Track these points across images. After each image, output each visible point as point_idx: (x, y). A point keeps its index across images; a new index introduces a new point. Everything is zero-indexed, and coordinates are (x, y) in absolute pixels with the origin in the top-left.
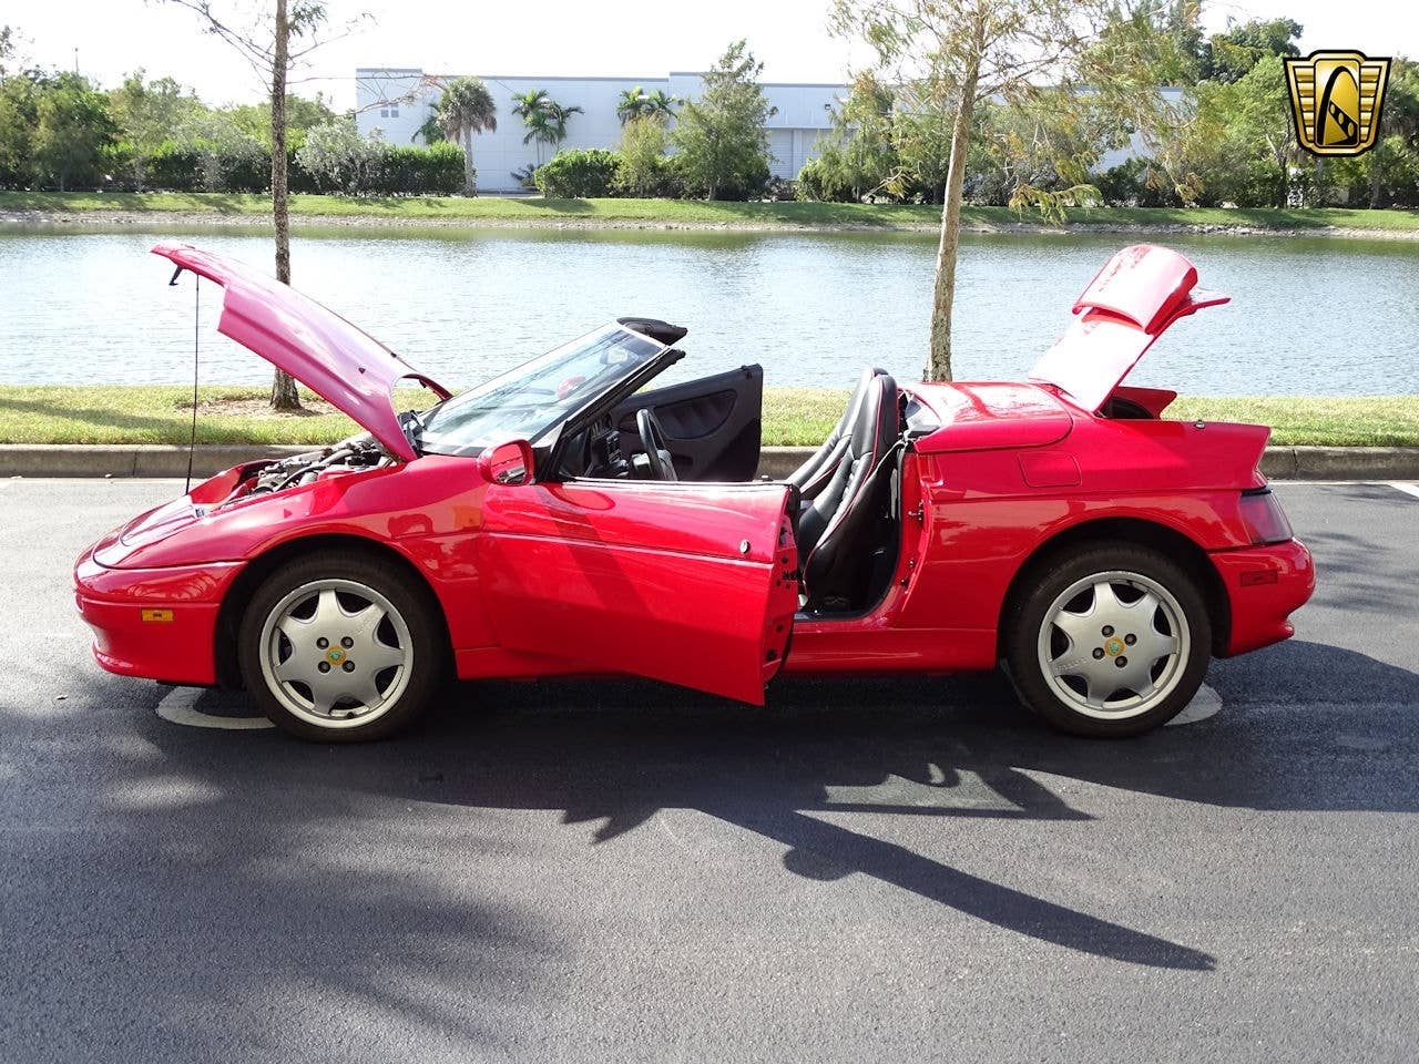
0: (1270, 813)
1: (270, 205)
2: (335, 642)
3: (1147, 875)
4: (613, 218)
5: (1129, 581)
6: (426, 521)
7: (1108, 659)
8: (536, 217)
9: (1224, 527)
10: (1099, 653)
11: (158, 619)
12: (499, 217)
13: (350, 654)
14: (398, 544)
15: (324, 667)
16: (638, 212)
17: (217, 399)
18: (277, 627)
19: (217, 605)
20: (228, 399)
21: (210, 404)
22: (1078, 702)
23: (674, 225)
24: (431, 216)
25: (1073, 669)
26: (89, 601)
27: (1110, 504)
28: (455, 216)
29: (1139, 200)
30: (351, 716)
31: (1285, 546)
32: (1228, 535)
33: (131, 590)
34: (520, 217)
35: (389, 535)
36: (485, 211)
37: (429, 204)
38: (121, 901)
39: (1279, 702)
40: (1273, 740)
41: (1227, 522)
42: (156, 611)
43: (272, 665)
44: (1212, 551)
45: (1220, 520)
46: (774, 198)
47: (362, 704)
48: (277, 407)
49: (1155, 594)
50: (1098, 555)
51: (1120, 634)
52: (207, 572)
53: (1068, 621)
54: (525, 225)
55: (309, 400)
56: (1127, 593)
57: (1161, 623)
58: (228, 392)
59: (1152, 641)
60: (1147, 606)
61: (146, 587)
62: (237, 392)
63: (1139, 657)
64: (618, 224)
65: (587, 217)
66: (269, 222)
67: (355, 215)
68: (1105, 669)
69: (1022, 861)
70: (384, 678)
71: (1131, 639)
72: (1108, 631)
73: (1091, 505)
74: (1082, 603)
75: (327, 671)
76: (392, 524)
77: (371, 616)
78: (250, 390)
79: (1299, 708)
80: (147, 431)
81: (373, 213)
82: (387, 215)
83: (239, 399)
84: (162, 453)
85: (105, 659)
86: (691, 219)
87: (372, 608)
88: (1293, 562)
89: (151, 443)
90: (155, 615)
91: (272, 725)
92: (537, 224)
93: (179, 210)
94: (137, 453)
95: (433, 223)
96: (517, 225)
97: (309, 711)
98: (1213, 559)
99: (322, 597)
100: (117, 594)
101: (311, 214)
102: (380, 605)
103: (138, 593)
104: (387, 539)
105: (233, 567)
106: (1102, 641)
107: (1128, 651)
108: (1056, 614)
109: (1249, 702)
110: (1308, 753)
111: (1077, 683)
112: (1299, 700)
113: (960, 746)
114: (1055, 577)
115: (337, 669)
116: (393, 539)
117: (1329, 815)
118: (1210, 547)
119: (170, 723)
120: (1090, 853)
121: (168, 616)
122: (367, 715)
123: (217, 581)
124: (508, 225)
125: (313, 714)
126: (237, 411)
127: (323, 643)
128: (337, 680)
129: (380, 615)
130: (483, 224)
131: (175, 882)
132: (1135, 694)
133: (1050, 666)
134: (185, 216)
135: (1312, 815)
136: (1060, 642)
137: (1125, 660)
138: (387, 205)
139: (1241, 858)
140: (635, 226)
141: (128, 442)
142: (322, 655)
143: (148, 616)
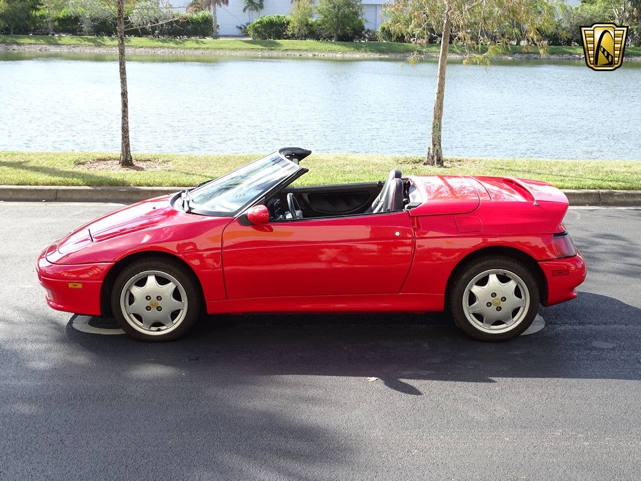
0: (556, 379)
1: (116, 42)
2: (154, 298)
3: (499, 408)
4: (287, 50)
5: (505, 274)
6: (194, 244)
7: (493, 307)
8: (248, 49)
9: (547, 250)
10: (489, 304)
11: (74, 287)
12: (230, 49)
13: (160, 303)
14: (181, 255)
15: (148, 308)
16: (298, 47)
17: (94, 160)
18: (128, 290)
19: (101, 281)
20: (99, 160)
21: (91, 163)
22: (479, 325)
23: (316, 54)
24: (196, 48)
25: (477, 311)
26: (44, 278)
27: (498, 239)
28: (208, 48)
29: (549, 41)
30: (159, 330)
31: (573, 259)
32: (549, 253)
33: (63, 273)
34: (240, 49)
35: (177, 251)
36: (223, 46)
37: (197, 42)
38: (61, 417)
39: (570, 324)
40: (564, 343)
41: (548, 248)
42: (75, 284)
43: (125, 306)
44: (540, 261)
45: (545, 246)
46: (367, 40)
47: (164, 325)
48: (122, 165)
49: (515, 280)
50: (491, 261)
51: (499, 296)
52: (98, 266)
53: (476, 290)
54: (243, 53)
55: (137, 161)
56: (503, 279)
57: (518, 293)
58: (99, 156)
59: (513, 300)
60: (512, 285)
61: (69, 272)
62: (103, 157)
63: (507, 307)
64: (289, 53)
65: (273, 49)
66: (116, 51)
67: (158, 48)
68: (492, 312)
69: (446, 400)
70: (174, 315)
71: (504, 299)
72: (494, 295)
73: (490, 240)
74: (483, 282)
75: (150, 310)
76: (178, 246)
77: (170, 287)
78: (109, 155)
79: (578, 327)
80: (61, 179)
81: (168, 47)
82: (174, 48)
83: (104, 160)
84: (69, 190)
85: (51, 303)
86: (325, 51)
87: (171, 283)
88: (576, 266)
89: (64, 185)
90: (74, 285)
91: (124, 333)
92: (249, 53)
93: (71, 45)
94: (57, 190)
95: (197, 52)
96: (239, 53)
97: (140, 327)
98: (540, 265)
99: (149, 277)
100: (56, 276)
101: (136, 47)
102: (174, 282)
103: (66, 275)
104: (176, 253)
105: (109, 265)
106: (491, 299)
107: (502, 304)
108: (471, 286)
109: (556, 324)
110: (578, 350)
111: (479, 317)
112: (579, 323)
113: (426, 345)
114: (472, 270)
115: (154, 309)
116: (179, 253)
117: (581, 380)
118: (539, 259)
119: (78, 331)
120: (475, 397)
121: (80, 286)
122: (166, 330)
123: (102, 270)
124: (234, 53)
125: (142, 328)
126: (103, 166)
127: (149, 298)
128: (154, 314)
129: (174, 287)
130: (221, 53)
131: (84, 408)
132: (504, 323)
133: (468, 309)
134: (74, 47)
135: (574, 380)
136: (472, 298)
137: (501, 308)
138: (177, 43)
139: (540, 400)
140: (298, 54)
141: (53, 184)
142: (148, 303)
143: (71, 285)
